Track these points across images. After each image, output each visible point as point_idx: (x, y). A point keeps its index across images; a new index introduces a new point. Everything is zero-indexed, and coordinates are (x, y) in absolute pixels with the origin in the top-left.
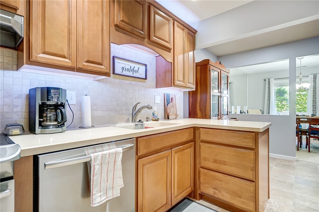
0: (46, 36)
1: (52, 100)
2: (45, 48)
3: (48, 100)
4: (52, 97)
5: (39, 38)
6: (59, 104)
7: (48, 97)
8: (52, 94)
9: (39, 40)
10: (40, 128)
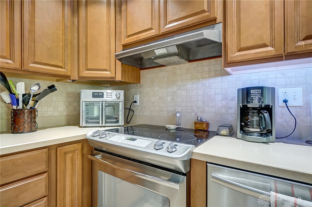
0: (241, 30)
1: (252, 102)
2: (240, 45)
3: (248, 102)
4: (252, 99)
5: (234, 37)
6: (263, 107)
7: (247, 99)
8: (252, 95)
9: (234, 39)
10: (241, 133)
